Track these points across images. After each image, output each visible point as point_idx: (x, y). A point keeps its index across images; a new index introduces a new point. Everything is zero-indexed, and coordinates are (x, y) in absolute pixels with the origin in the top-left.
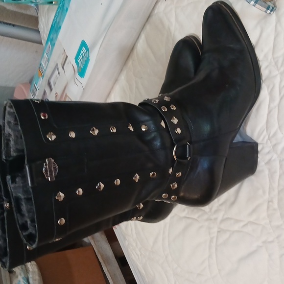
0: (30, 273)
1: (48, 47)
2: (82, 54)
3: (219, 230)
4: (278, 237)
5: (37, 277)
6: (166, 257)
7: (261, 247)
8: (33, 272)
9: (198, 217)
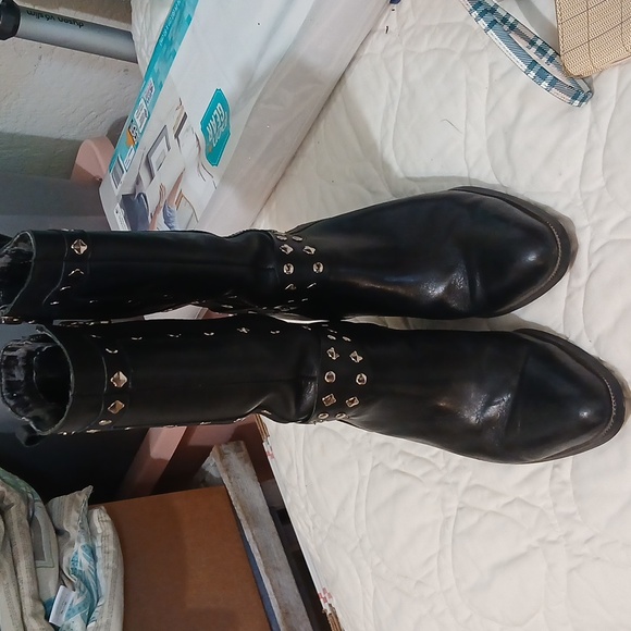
0: (99, 538)
1: (148, 87)
2: (216, 117)
3: (461, 506)
4: (567, 535)
5: (111, 548)
6: (361, 541)
7: (535, 548)
8: (104, 536)
9: (424, 475)
